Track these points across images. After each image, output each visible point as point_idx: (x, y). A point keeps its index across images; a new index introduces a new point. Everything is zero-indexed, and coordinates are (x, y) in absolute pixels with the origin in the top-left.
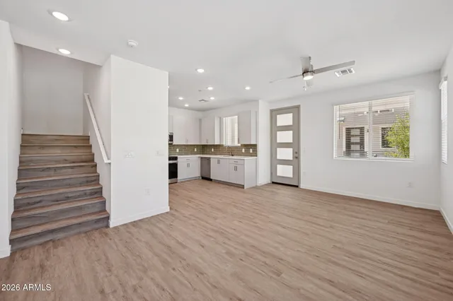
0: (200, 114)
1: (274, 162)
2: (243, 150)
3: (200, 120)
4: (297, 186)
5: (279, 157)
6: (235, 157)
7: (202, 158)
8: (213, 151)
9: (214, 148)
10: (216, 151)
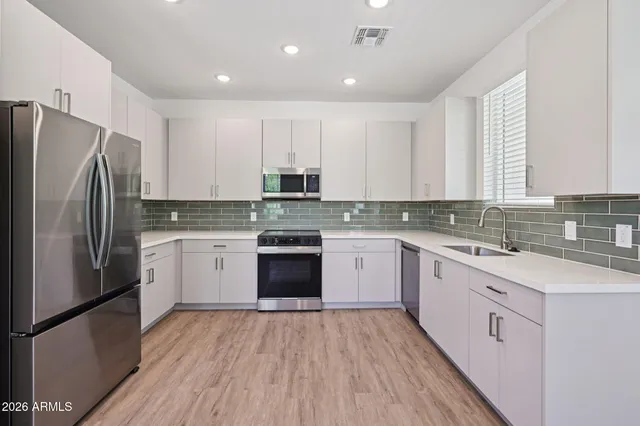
2: (570, 230)
8: (452, 222)
9: (456, 213)
10: (463, 222)
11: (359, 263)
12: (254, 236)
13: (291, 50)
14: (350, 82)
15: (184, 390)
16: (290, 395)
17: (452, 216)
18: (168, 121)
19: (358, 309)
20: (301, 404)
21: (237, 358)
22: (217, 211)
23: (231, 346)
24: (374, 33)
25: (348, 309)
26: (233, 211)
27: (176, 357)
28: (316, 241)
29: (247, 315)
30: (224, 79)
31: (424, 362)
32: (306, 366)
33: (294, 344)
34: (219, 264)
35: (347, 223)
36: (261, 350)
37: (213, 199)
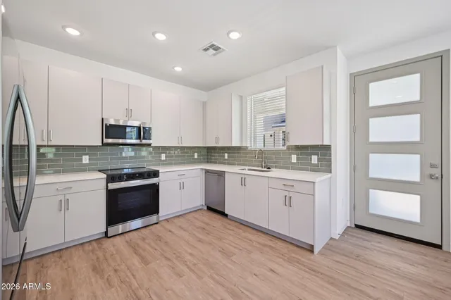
0: (203, 96)
1: (362, 183)
3: (204, 104)
4: (439, 247)
5: (373, 173)
6: (275, 173)
7: (207, 172)
8: (226, 157)
9: (228, 153)
10: (232, 157)
11: (182, 186)
12: (103, 175)
13: (160, 37)
14: (178, 69)
16: (200, 277)
17: (226, 155)
19: (180, 215)
20: (212, 278)
21: (133, 275)
24: (216, 49)
28: (155, 174)
31: (241, 231)
32: (189, 257)
34: (64, 205)
35: (164, 161)
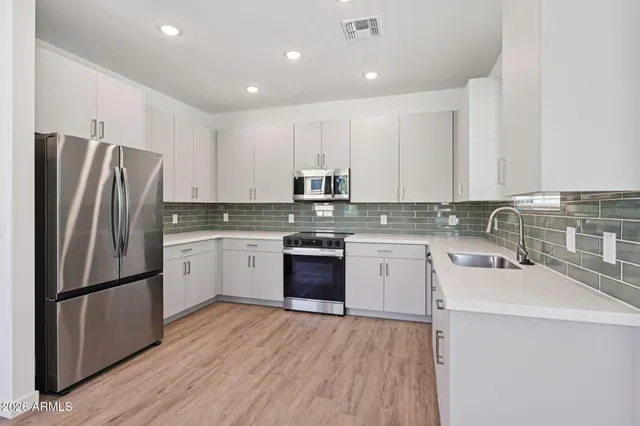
11: (384, 270)
12: (280, 237)
13: (293, 55)
15: (181, 365)
16: (257, 386)
18: (216, 133)
19: (384, 319)
20: (260, 396)
21: (238, 347)
22: (259, 213)
23: (240, 337)
24: (362, 25)
25: (373, 318)
26: (274, 213)
27: (193, 339)
28: (339, 244)
29: (272, 312)
30: (253, 90)
31: (414, 382)
32: (290, 364)
33: (295, 342)
34: (252, 262)
35: (384, 226)
36: (261, 344)
37: (252, 202)
